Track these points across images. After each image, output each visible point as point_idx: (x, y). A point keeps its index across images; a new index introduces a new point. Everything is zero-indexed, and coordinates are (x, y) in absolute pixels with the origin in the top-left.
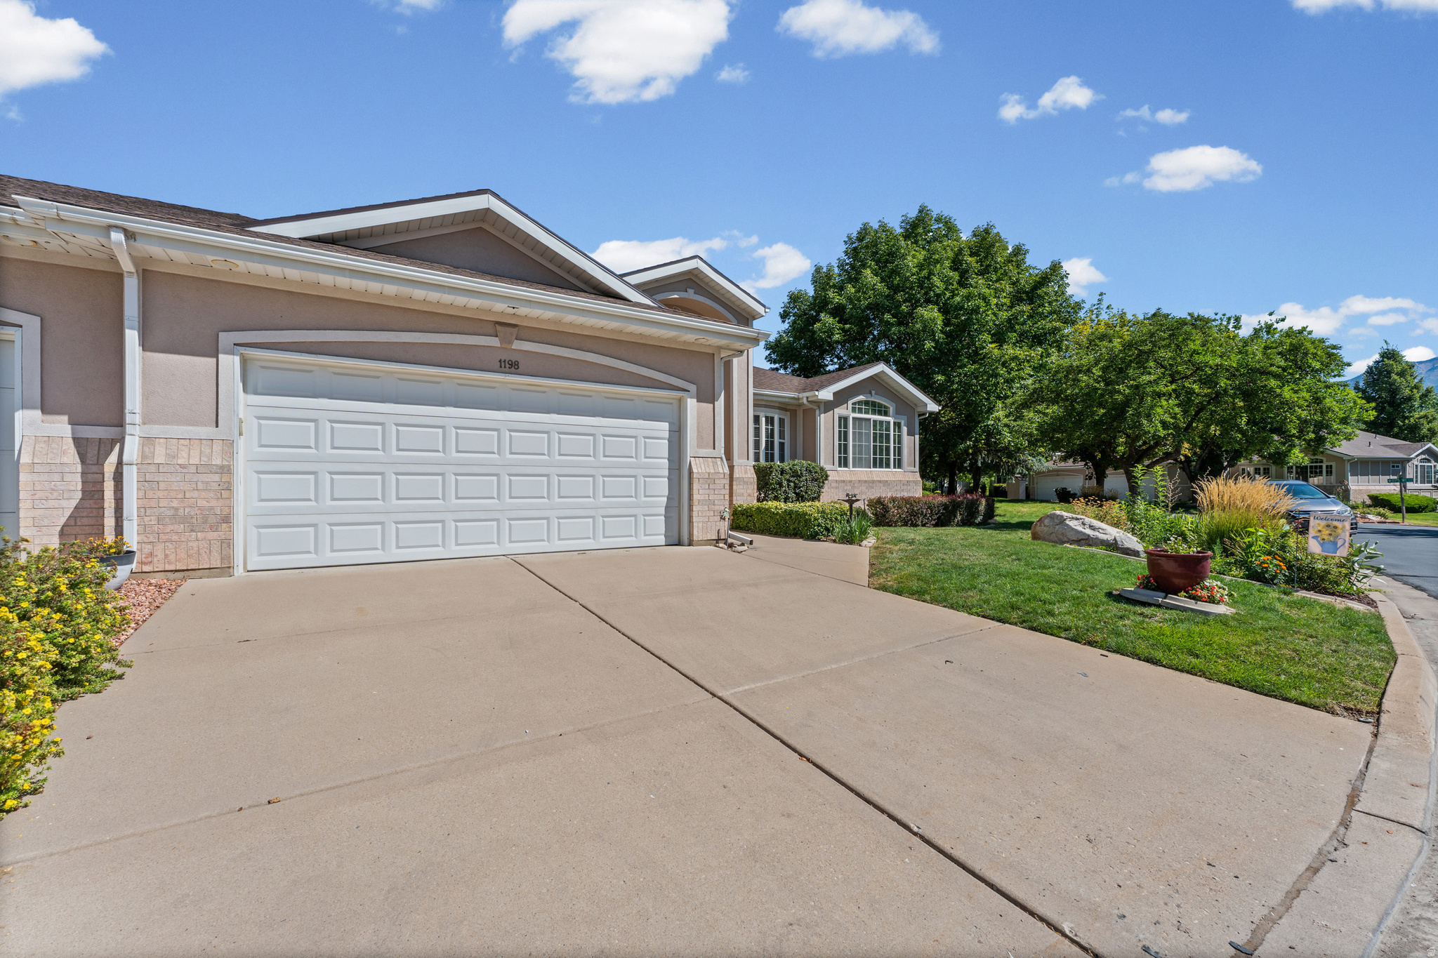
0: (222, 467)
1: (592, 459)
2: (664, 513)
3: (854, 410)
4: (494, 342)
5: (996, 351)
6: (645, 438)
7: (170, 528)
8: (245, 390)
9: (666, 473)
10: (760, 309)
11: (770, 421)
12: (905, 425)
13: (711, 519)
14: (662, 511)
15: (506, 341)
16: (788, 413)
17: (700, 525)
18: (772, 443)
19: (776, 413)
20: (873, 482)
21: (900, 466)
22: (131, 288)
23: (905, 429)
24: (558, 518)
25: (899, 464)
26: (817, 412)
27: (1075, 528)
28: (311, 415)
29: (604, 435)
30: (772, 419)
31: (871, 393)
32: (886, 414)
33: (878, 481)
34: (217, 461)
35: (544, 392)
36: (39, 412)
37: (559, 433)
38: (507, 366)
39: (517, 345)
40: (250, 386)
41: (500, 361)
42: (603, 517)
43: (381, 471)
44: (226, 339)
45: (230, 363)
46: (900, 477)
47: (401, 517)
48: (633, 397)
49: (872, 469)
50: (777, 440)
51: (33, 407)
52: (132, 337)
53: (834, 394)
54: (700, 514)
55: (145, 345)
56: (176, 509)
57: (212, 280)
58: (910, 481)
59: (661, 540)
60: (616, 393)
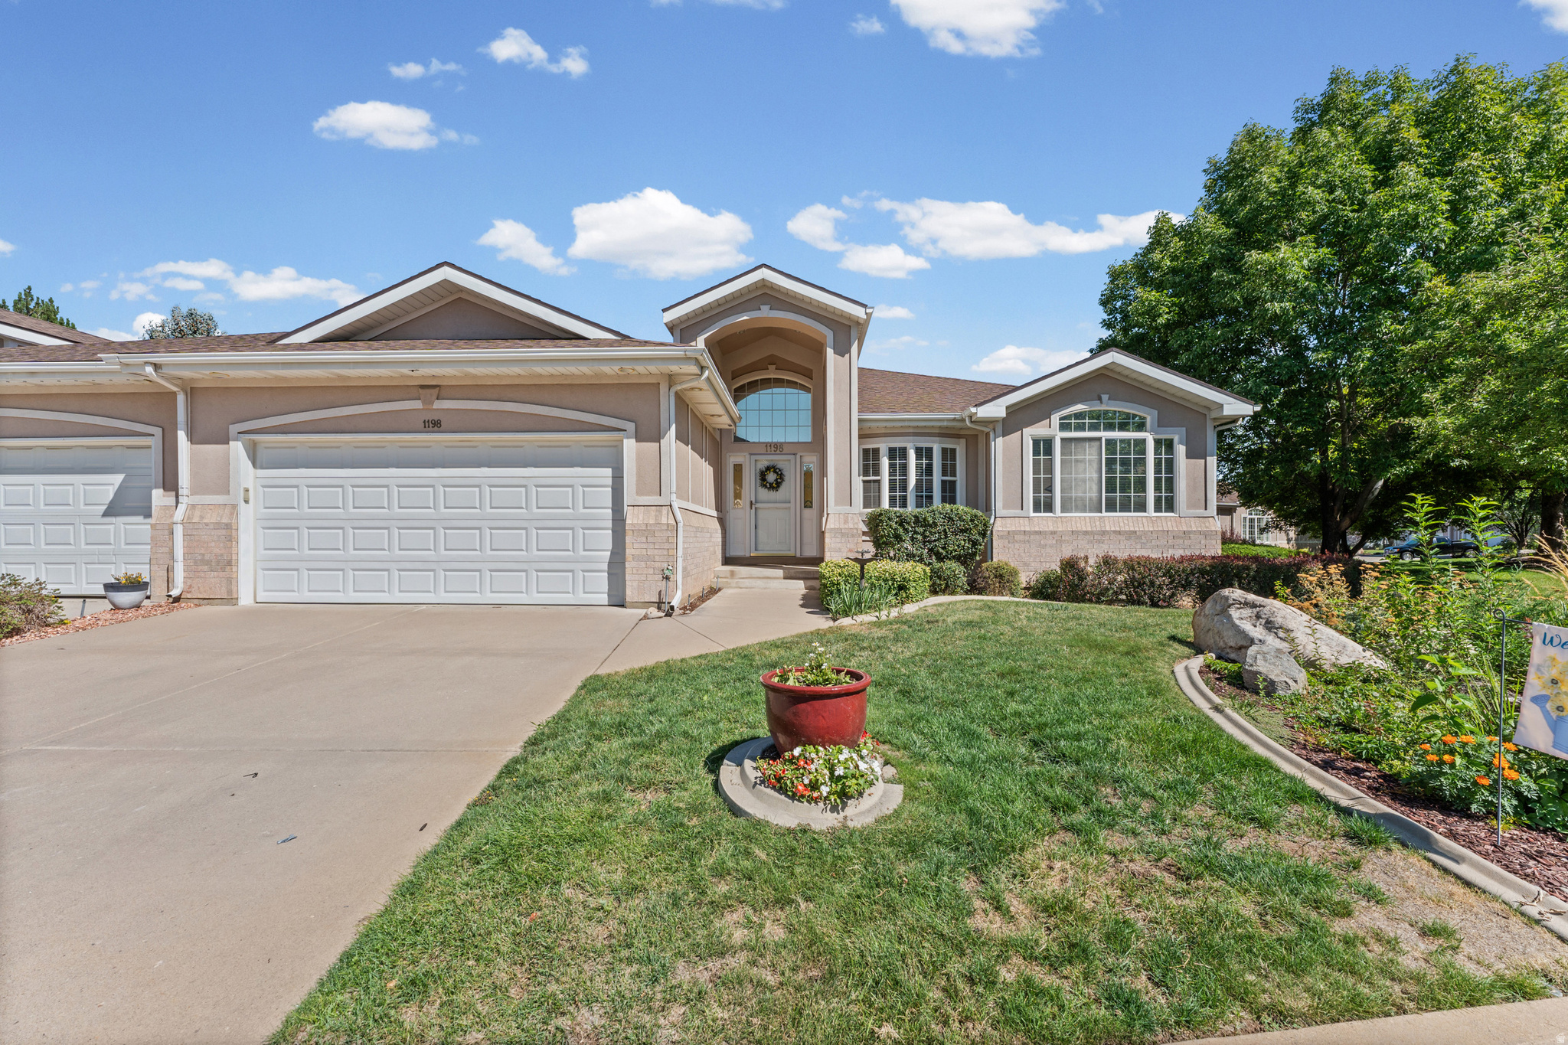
0: (226, 525)
1: (524, 511)
2: (606, 568)
3: (1064, 426)
4: (417, 404)
5: (1447, 291)
6: (583, 486)
7: (200, 568)
8: (254, 465)
9: (609, 524)
10: (859, 312)
11: (924, 453)
12: (1180, 443)
13: (650, 578)
14: (605, 566)
15: (428, 402)
16: (963, 441)
17: (635, 584)
18: (930, 483)
19: (934, 442)
20: (1104, 533)
21: (1170, 506)
22: (181, 399)
23: (1181, 450)
24: (491, 571)
25: (1167, 503)
26: (992, 435)
27: (1237, 622)
28: (294, 482)
29: (536, 486)
30: (929, 451)
31: (1100, 399)
32: (1141, 426)
33: (1114, 532)
34: (225, 520)
35: (475, 447)
36: (162, 490)
37: (490, 486)
38: (431, 425)
39: (439, 405)
40: (258, 463)
41: (424, 422)
42: (537, 571)
43: (342, 526)
44: (234, 429)
45: (237, 448)
46: (1170, 526)
47: (357, 565)
48: (570, 444)
49: (1104, 514)
50: (937, 478)
51: (159, 488)
52: (182, 436)
53: (1007, 408)
54: (635, 572)
55: (192, 439)
56: (204, 555)
57: (227, 388)
58: (1189, 532)
59: (604, 598)
60: (550, 441)
